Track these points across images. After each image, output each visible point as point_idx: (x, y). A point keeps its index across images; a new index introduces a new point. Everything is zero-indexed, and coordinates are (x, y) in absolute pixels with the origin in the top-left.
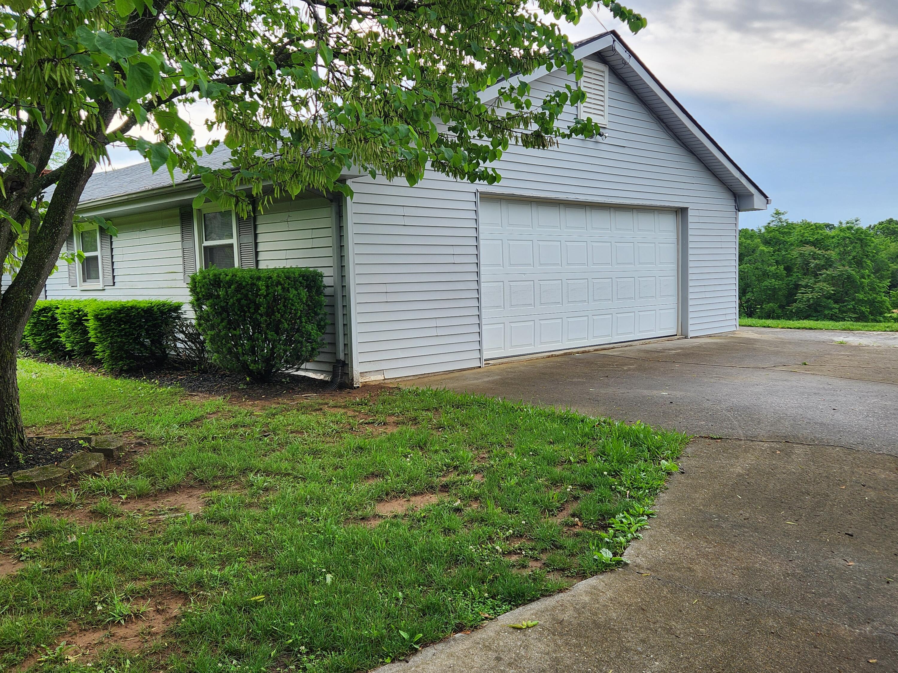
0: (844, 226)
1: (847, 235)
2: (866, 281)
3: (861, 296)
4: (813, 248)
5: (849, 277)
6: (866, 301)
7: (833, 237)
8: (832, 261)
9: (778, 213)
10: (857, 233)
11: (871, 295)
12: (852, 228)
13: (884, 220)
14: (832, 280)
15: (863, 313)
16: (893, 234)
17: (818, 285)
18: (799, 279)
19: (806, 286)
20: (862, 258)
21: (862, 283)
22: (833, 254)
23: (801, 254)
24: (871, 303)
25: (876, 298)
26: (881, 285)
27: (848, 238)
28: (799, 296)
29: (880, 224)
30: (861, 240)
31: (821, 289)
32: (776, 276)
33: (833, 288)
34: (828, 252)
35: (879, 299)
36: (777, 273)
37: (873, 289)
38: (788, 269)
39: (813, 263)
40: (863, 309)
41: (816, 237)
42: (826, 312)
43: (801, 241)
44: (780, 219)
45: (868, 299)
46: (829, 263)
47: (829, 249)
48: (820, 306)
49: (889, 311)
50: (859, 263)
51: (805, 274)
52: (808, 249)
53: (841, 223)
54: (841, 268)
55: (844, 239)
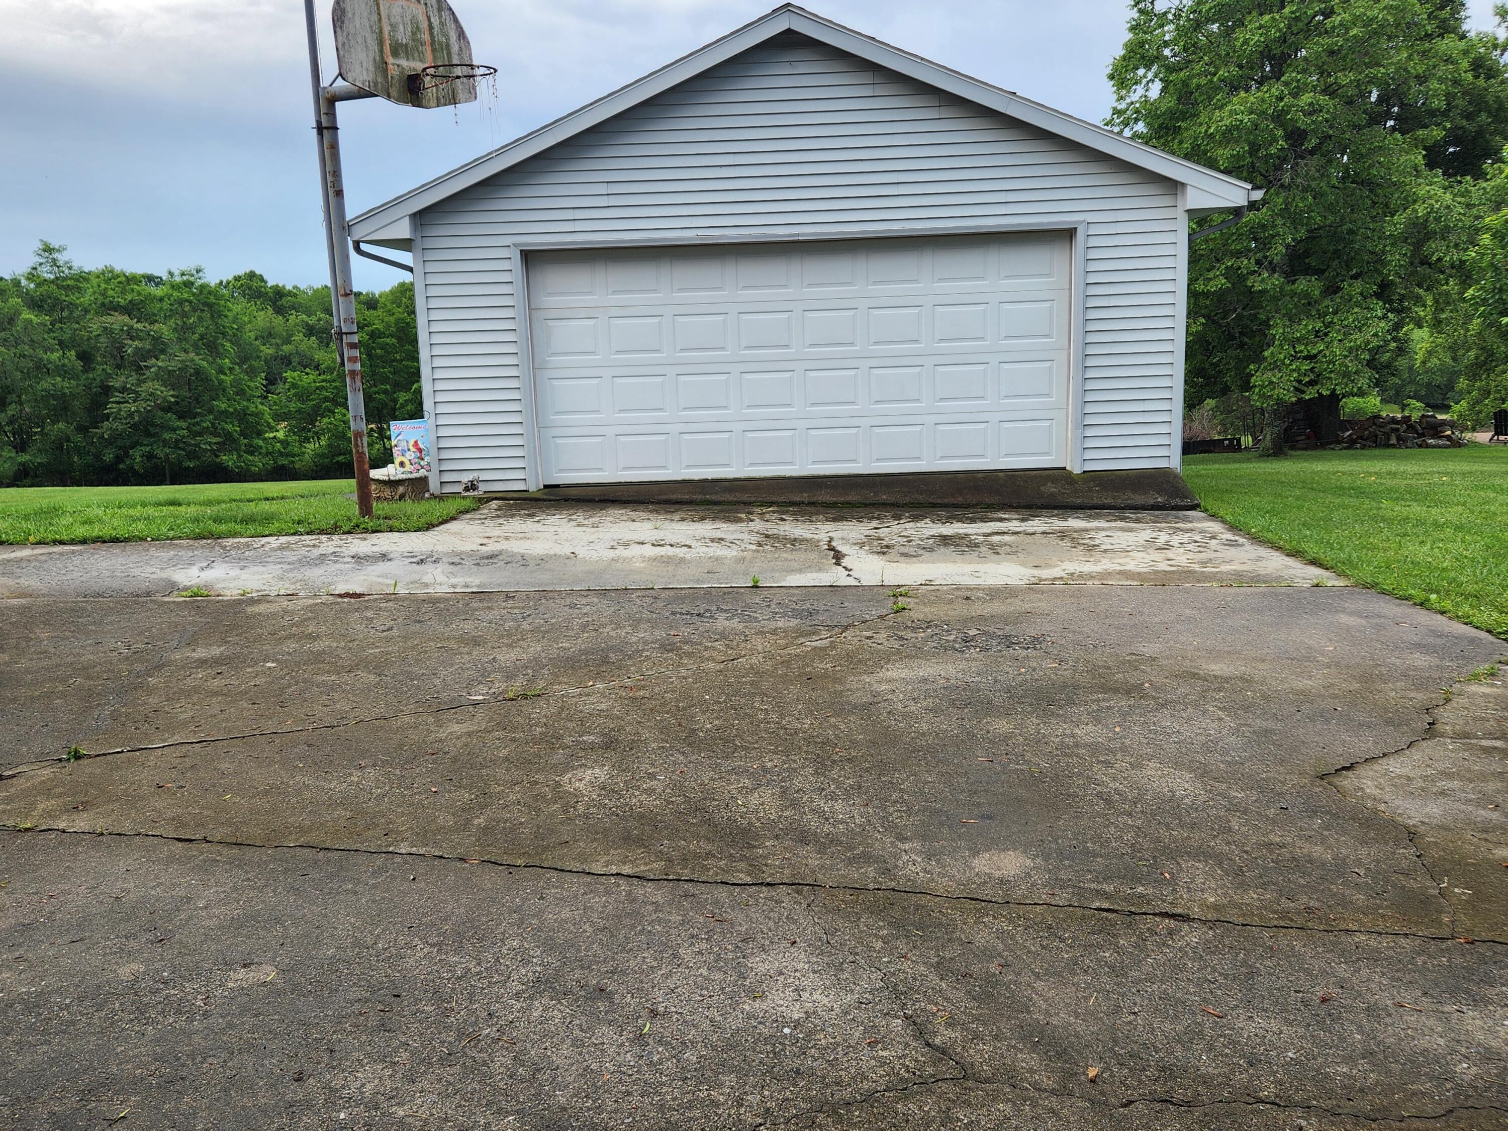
0: (178, 279)
1: (186, 296)
2: (228, 379)
3: (221, 405)
4: (126, 319)
5: (198, 372)
6: (232, 413)
7: (161, 300)
8: (163, 343)
9: (48, 249)
10: (201, 292)
11: (239, 403)
12: (192, 283)
13: (241, 272)
14: (169, 378)
15: (228, 435)
16: (258, 298)
17: (144, 387)
18: (109, 376)
19: (123, 390)
20: (216, 338)
21: (221, 382)
22: (165, 330)
23: (106, 328)
24: (242, 416)
25: (248, 408)
26: (252, 384)
27: (187, 301)
28: (112, 408)
29: (237, 279)
30: (210, 306)
31: (152, 394)
32: (62, 371)
33: (172, 393)
34: (156, 327)
35: (252, 408)
36: (64, 365)
37: (241, 392)
38: (85, 357)
39: (131, 347)
40: (229, 427)
41: (129, 297)
42: (167, 436)
43: (103, 304)
44: (54, 261)
45: (235, 409)
46: (159, 347)
47: (156, 321)
48: (153, 425)
49: (272, 429)
50: (212, 348)
51: (119, 367)
52: (118, 320)
53: (171, 274)
54: (182, 356)
55: (181, 302)
